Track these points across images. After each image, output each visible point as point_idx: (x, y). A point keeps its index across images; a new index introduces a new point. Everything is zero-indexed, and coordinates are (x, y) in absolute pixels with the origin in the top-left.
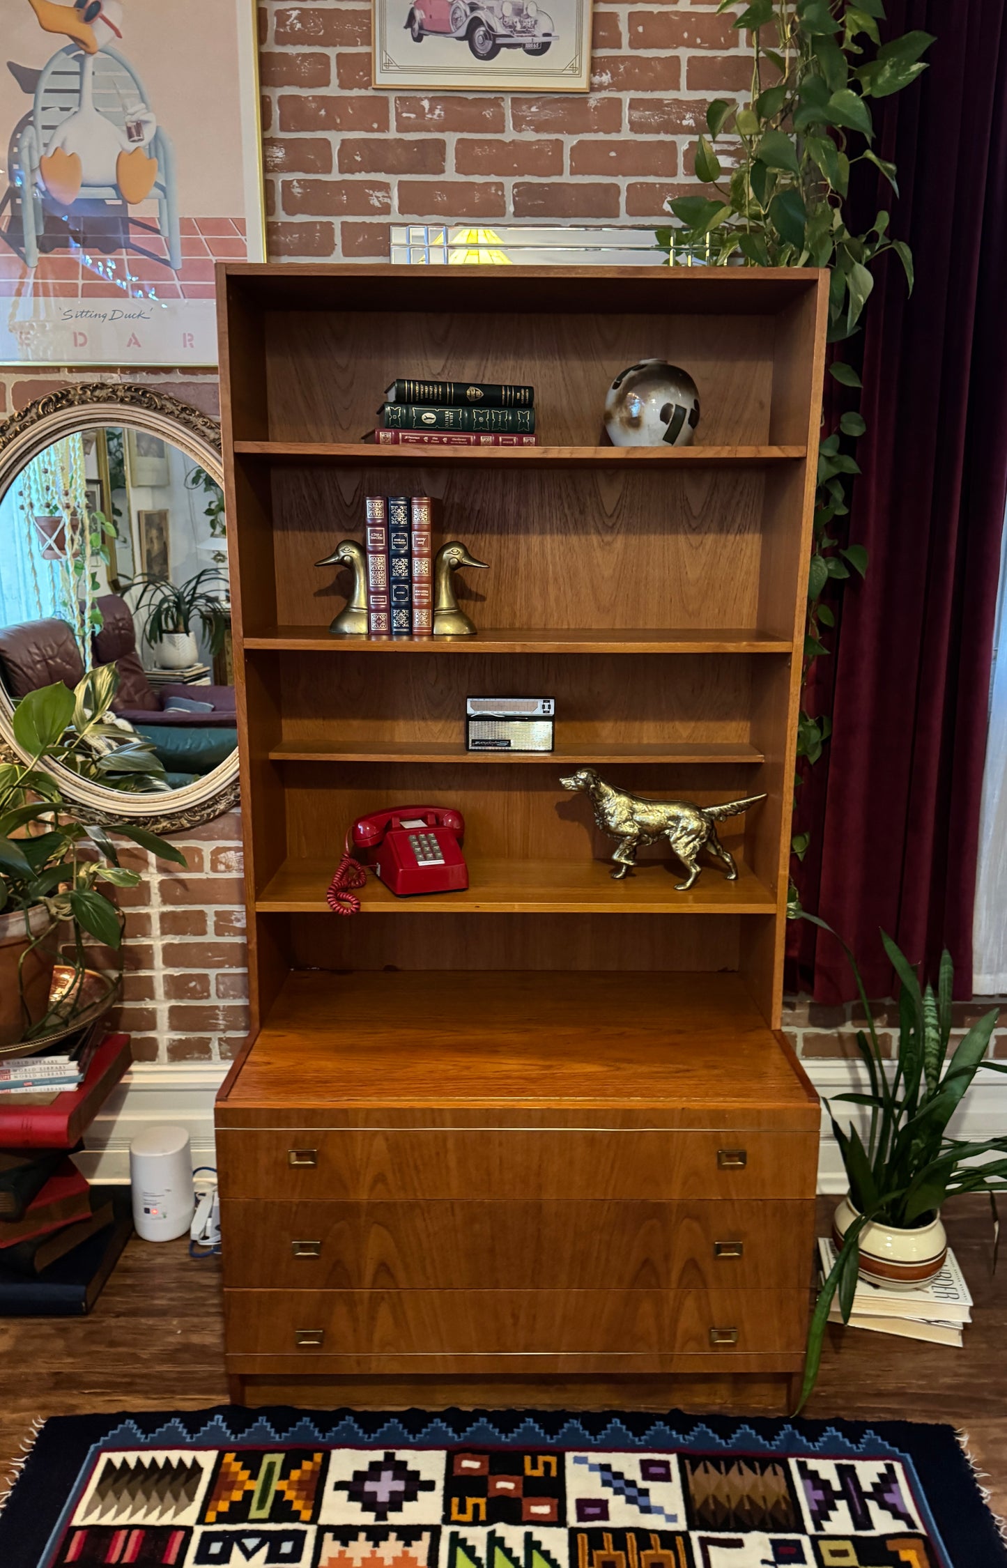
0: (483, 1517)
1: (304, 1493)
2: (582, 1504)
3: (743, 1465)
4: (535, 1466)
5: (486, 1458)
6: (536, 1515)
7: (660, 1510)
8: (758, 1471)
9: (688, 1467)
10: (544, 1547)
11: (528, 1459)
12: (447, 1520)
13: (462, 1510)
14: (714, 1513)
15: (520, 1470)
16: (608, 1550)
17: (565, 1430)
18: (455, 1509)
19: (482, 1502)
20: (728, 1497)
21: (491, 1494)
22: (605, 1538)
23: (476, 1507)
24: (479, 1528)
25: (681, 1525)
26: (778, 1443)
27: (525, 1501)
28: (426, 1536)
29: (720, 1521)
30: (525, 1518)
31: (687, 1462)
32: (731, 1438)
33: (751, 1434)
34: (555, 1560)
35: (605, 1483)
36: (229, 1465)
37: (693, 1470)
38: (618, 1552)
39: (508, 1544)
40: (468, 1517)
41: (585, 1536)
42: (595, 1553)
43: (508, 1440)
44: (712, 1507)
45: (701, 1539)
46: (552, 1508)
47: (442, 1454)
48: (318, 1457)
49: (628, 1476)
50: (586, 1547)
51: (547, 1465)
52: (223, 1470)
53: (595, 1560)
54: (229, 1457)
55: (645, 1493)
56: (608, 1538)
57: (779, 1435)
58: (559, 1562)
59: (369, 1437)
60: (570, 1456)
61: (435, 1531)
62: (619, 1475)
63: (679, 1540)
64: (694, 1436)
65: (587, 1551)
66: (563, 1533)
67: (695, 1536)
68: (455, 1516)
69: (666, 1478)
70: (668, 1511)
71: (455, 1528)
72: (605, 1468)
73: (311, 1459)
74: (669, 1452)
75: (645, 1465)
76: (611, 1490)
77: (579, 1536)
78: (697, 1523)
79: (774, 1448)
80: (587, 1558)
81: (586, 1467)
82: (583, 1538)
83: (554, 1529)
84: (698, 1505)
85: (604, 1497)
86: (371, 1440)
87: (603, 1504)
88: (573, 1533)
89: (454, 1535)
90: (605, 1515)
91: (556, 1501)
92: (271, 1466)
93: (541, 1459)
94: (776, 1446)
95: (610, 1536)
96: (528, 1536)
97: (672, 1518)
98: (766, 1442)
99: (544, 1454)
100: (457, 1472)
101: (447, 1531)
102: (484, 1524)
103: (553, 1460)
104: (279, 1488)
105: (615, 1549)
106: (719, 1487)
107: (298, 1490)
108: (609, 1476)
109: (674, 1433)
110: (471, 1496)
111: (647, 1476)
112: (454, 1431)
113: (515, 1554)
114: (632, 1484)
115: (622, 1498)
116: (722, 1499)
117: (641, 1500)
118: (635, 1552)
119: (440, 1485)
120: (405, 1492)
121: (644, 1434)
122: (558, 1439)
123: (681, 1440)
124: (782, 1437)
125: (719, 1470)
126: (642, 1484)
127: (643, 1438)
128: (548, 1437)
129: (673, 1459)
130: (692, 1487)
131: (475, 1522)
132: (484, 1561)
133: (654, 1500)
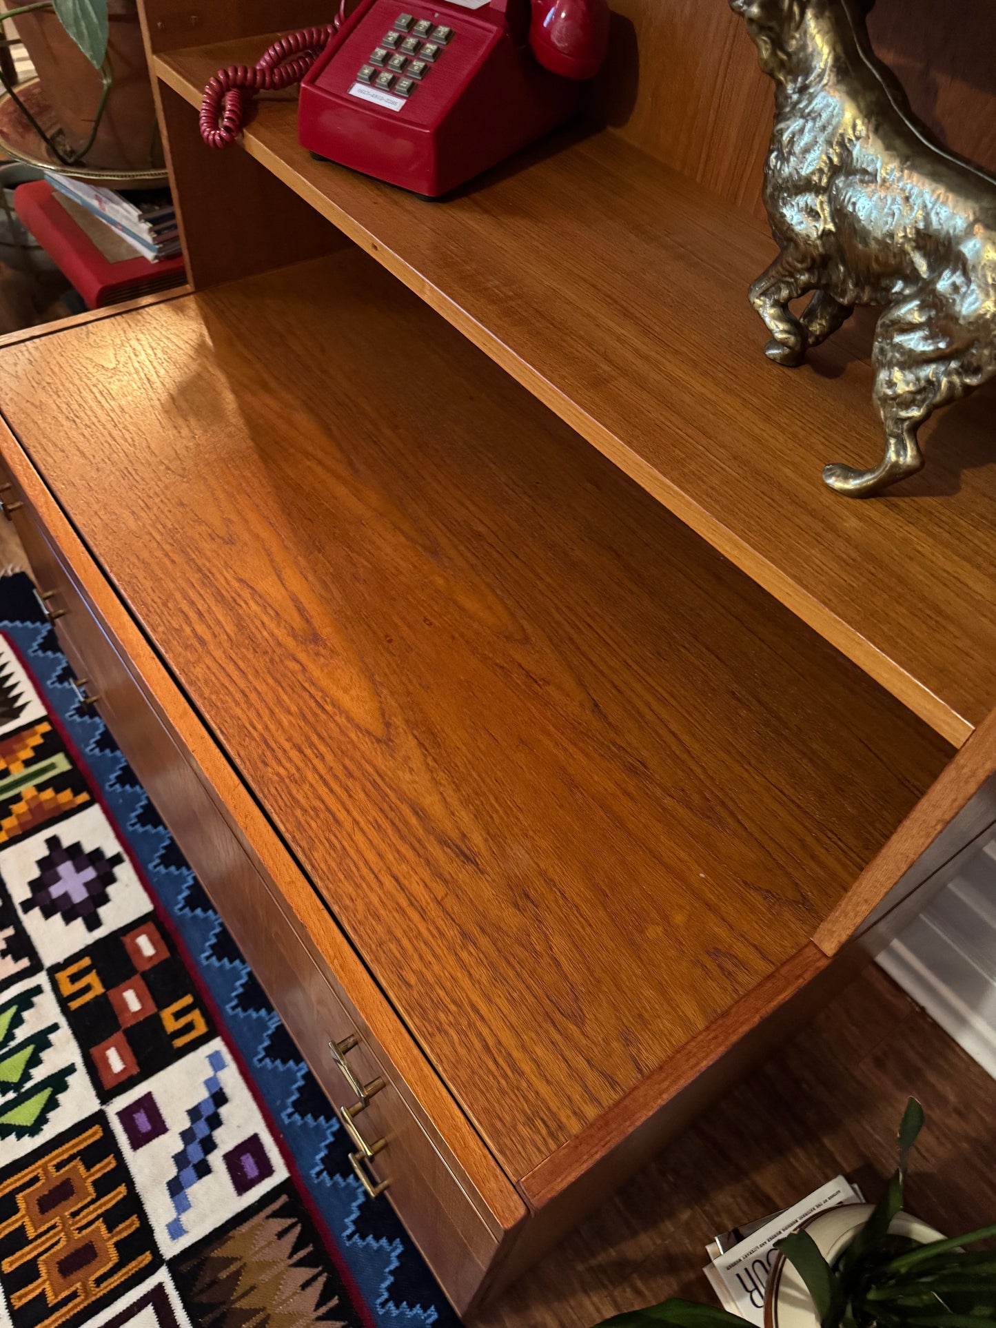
0: (74, 1005)
1: (29, 817)
2: (147, 1103)
3: (322, 1279)
4: (178, 1015)
5: (166, 954)
6: (105, 1059)
7: (182, 1205)
8: (323, 1310)
9: (276, 1206)
10: (61, 1097)
11: (188, 1000)
12: (54, 970)
13: (74, 978)
14: (214, 1282)
15: (162, 1004)
16: (87, 1177)
17: (254, 1015)
18: (73, 969)
19: (98, 989)
20: (253, 1288)
21: (112, 994)
22: (106, 1161)
23: (88, 988)
24: (57, 1010)
25: (170, 1248)
26: (395, 1312)
27: (119, 1036)
28: (25, 963)
29: (204, 1299)
30: (94, 1051)
31: (284, 1198)
32: (363, 1237)
33: (389, 1262)
34: (46, 1121)
35: (194, 1113)
36: (35, 734)
37: (275, 1215)
38: (91, 1189)
39: (44, 1055)
40: (67, 989)
41: (100, 1135)
42: (78, 1164)
43: (205, 963)
44: (223, 1275)
45: (160, 1287)
46: (122, 1071)
47: (146, 906)
48: (84, 797)
49: (219, 1135)
50: (82, 1147)
51: (190, 1027)
52: (25, 733)
53: (67, 1168)
54: (45, 727)
55: (203, 1170)
56: (110, 1163)
57: (411, 1306)
58: (45, 1127)
59: (133, 825)
60: (217, 1044)
61: (36, 967)
62: (215, 1121)
63: (147, 1258)
64: (335, 1184)
65: (75, 1151)
66: (94, 1105)
67: (162, 1276)
68: (62, 976)
69: (242, 1185)
70: (186, 1218)
71: (47, 987)
72: (219, 1098)
73: (76, 793)
74: (290, 1164)
75: (252, 1145)
76: (187, 1124)
77: (97, 1127)
78: (185, 1268)
79: (381, 1312)
80: (65, 1156)
81: (210, 1073)
82: (95, 1134)
83: (93, 1093)
84: (217, 1253)
85: (168, 1124)
86: (131, 829)
87: (159, 1128)
88: (99, 1118)
89: (38, 990)
90: (138, 1141)
91: (135, 1070)
92: (52, 766)
93: (196, 1016)
94: (388, 1312)
95: (113, 1165)
96: (71, 1069)
97: (176, 1230)
98: (386, 1295)
99: (204, 1014)
100: (126, 940)
101: (42, 979)
102: (65, 1010)
103: (201, 1028)
104: (23, 795)
105: (94, 1183)
106: (264, 1266)
107: (30, 810)
108: (207, 1111)
109: (322, 1154)
110: (98, 974)
111: (232, 1159)
112: (186, 899)
113: (33, 1072)
114: (209, 1145)
115: (179, 1146)
116: (244, 1283)
117: (189, 1172)
118: (100, 1211)
119: (100, 933)
120: (74, 906)
121: (303, 1116)
122: (236, 1016)
123: (314, 1172)
124: (409, 1314)
125: (295, 1249)
126: (216, 1160)
127: (297, 1117)
128: (234, 1003)
129: (281, 1174)
130: (244, 1228)
131: (63, 1002)
132: (13, 1044)
133: (197, 1191)
